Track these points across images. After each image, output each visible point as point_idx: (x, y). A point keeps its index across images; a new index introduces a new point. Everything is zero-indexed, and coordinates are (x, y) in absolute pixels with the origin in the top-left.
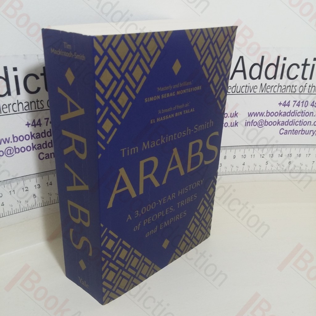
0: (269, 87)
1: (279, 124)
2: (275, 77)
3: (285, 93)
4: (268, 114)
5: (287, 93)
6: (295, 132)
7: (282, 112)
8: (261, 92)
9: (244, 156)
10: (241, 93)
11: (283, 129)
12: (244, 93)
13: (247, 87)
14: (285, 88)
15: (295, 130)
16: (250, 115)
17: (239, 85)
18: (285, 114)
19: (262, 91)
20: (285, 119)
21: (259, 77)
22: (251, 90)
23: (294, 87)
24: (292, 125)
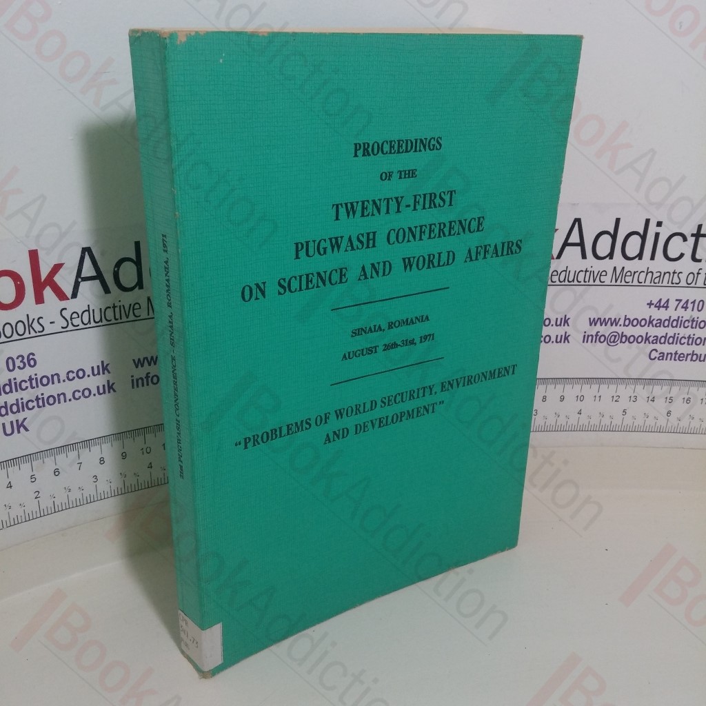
0: (629, 274)
1: (647, 342)
2: (640, 256)
3: (660, 284)
4: (627, 322)
5: (663, 285)
6: (679, 357)
7: (654, 320)
8: (613, 283)
9: (581, 398)
10: (576, 283)
11: (657, 351)
12: (582, 283)
13: (588, 274)
14: (660, 276)
15: (679, 353)
16: (593, 322)
17: (572, 269)
18: (660, 323)
19: (616, 281)
20: (660, 332)
21: (611, 255)
22: (595, 278)
23: (676, 275)
24: (673, 343)
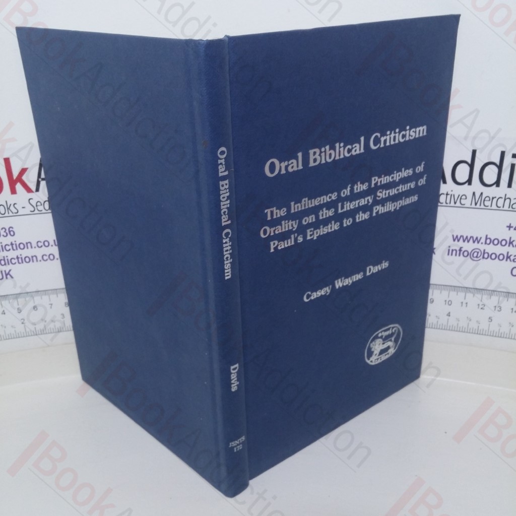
0: (487, 199)
1: (508, 260)
4: (488, 241)
7: (514, 241)
8: (473, 205)
12: (444, 204)
13: (449, 197)
16: (456, 239)
19: (476, 204)
22: (456, 201)
